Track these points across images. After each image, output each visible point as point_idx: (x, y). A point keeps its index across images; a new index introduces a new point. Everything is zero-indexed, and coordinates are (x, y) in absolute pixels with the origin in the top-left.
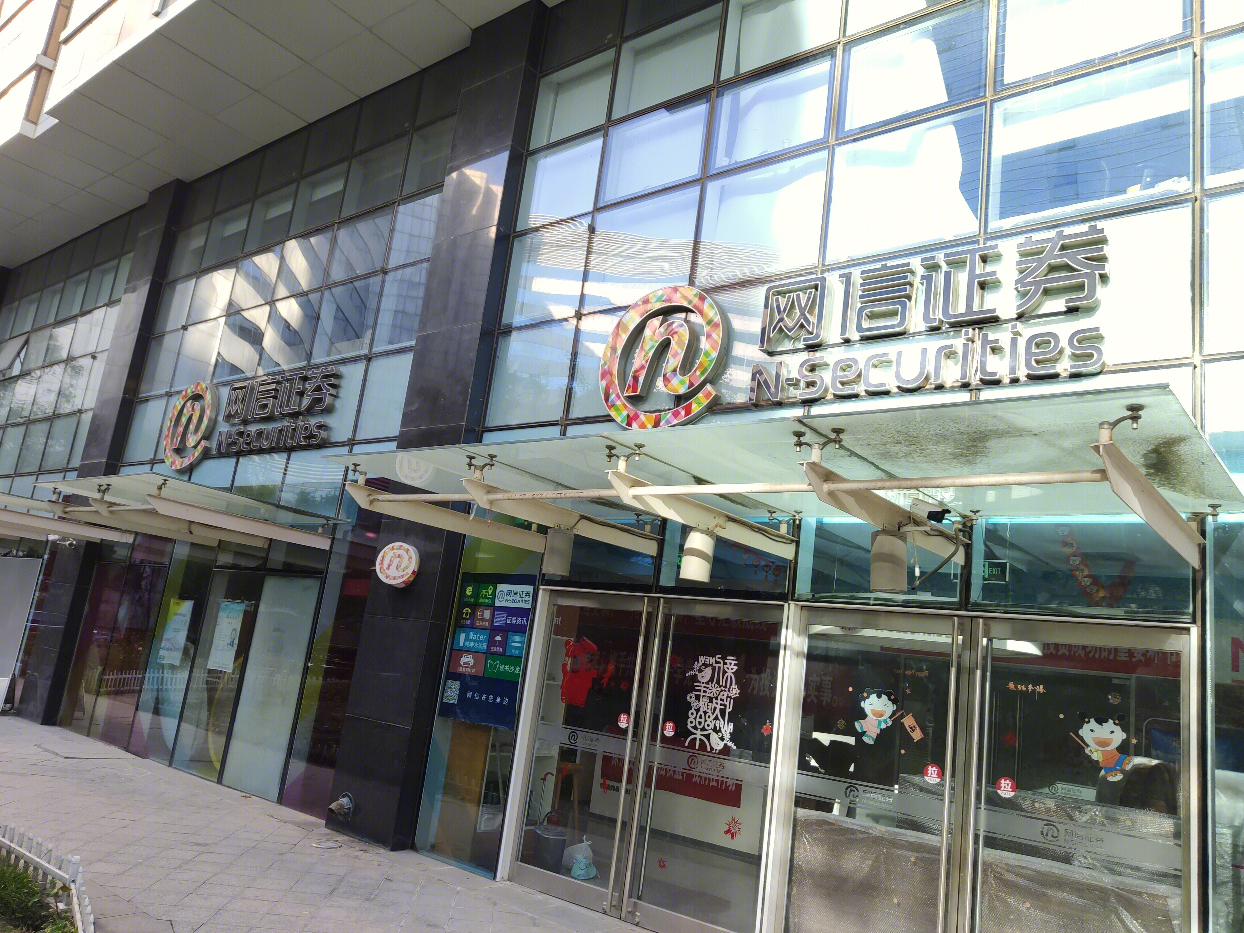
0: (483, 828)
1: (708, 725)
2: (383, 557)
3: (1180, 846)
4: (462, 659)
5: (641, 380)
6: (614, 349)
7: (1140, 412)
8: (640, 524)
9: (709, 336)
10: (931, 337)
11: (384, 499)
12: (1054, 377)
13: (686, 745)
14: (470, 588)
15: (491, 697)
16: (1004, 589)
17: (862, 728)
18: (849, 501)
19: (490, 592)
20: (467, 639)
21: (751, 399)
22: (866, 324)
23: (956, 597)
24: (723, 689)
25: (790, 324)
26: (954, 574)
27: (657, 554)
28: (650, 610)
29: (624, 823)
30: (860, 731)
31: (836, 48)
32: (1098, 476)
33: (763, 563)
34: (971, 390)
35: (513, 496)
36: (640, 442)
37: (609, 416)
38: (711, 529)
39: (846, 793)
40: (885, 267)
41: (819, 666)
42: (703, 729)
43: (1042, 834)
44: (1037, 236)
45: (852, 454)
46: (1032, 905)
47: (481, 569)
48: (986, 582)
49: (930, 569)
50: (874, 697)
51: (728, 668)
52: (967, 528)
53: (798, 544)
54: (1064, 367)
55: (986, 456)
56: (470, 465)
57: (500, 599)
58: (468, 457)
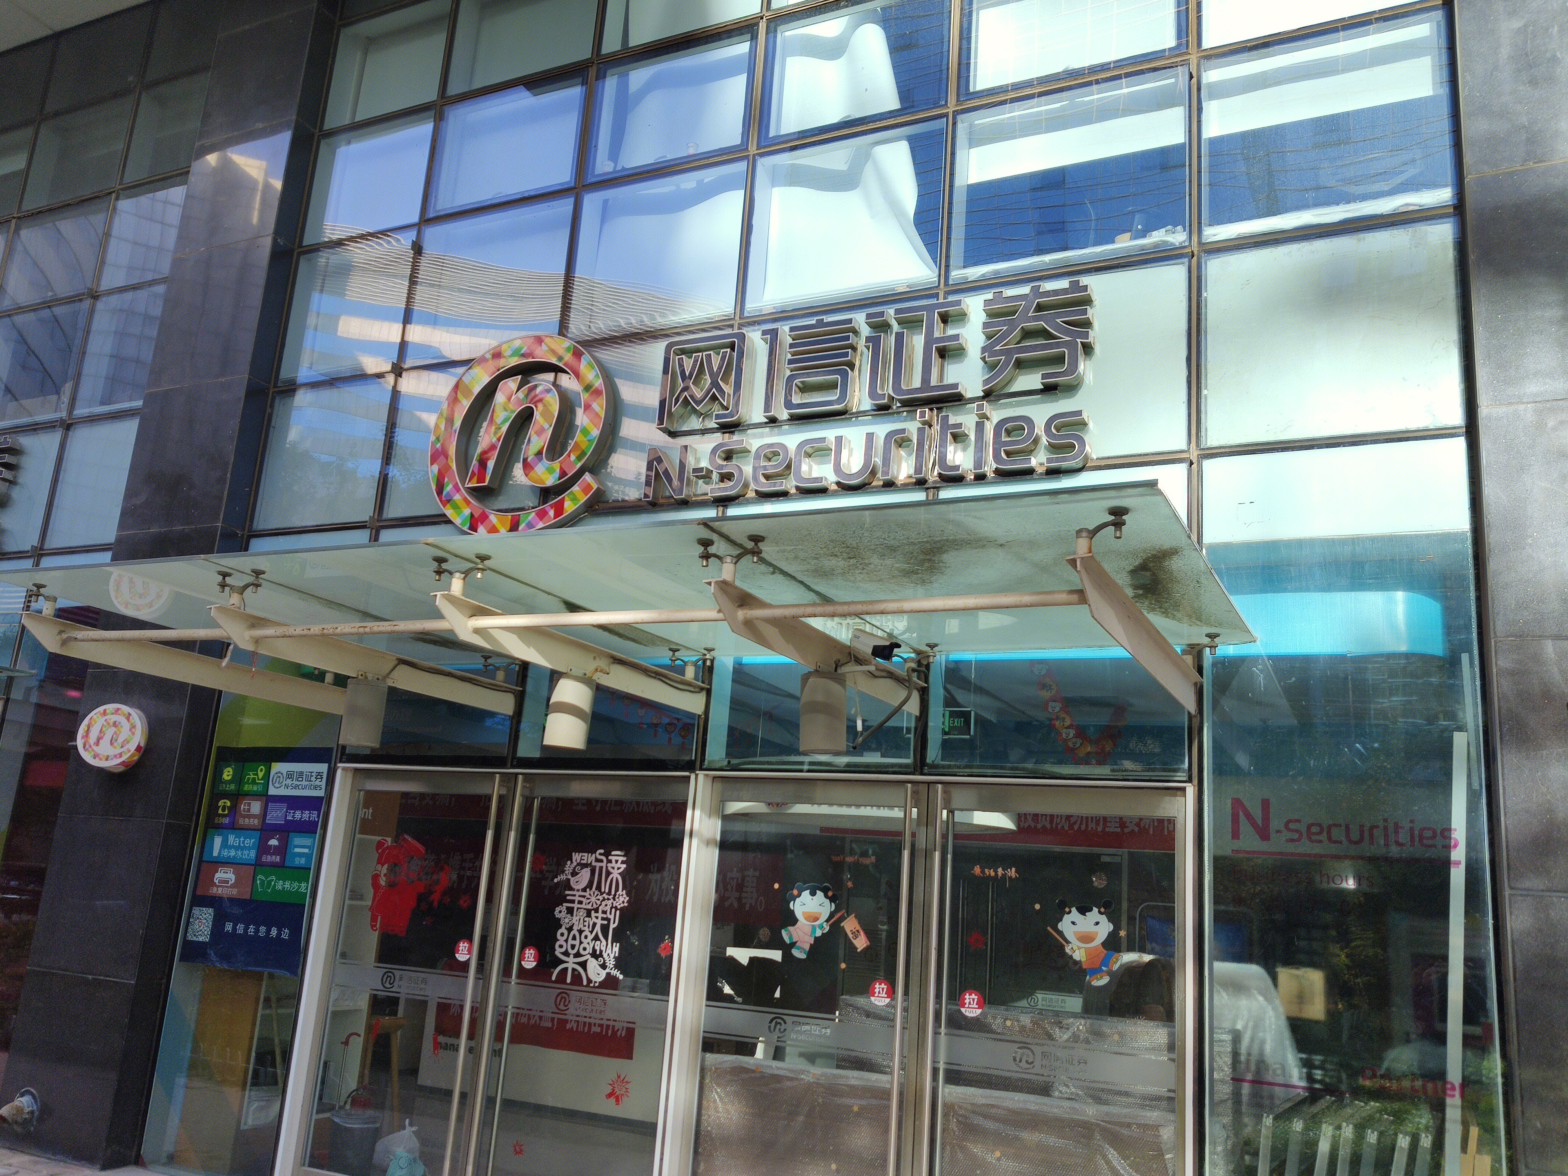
0: (250, 1122)
1: (585, 949)
2: (89, 727)
3: (1173, 1060)
4: (217, 875)
5: (491, 464)
6: (450, 421)
7: (1124, 517)
8: (489, 671)
9: (587, 407)
10: (879, 419)
11: (86, 637)
12: (1027, 473)
13: (554, 978)
14: (230, 769)
15: (263, 929)
16: (970, 744)
17: (791, 937)
18: (771, 632)
19: (261, 775)
20: (225, 845)
21: (646, 496)
22: (796, 399)
23: (909, 758)
24: (606, 897)
25: (699, 395)
26: (907, 728)
27: (514, 713)
28: (504, 792)
29: (463, 1096)
30: (788, 942)
31: (757, 24)
32: (1075, 597)
33: (666, 720)
34: (928, 488)
35: (291, 631)
36: (483, 551)
37: (445, 515)
38: (589, 675)
39: (770, 1027)
40: (820, 323)
41: (736, 856)
42: (578, 955)
43: (1015, 1060)
44: (1010, 292)
45: (777, 570)
46: (1003, 1155)
47: (244, 743)
48: (946, 737)
49: (875, 722)
50: (806, 894)
51: (613, 868)
52: (923, 667)
53: (709, 692)
54: (1039, 460)
55: (942, 573)
56: (223, 585)
57: (277, 785)
58: (220, 573)
